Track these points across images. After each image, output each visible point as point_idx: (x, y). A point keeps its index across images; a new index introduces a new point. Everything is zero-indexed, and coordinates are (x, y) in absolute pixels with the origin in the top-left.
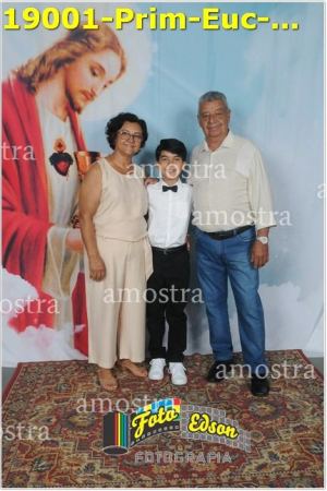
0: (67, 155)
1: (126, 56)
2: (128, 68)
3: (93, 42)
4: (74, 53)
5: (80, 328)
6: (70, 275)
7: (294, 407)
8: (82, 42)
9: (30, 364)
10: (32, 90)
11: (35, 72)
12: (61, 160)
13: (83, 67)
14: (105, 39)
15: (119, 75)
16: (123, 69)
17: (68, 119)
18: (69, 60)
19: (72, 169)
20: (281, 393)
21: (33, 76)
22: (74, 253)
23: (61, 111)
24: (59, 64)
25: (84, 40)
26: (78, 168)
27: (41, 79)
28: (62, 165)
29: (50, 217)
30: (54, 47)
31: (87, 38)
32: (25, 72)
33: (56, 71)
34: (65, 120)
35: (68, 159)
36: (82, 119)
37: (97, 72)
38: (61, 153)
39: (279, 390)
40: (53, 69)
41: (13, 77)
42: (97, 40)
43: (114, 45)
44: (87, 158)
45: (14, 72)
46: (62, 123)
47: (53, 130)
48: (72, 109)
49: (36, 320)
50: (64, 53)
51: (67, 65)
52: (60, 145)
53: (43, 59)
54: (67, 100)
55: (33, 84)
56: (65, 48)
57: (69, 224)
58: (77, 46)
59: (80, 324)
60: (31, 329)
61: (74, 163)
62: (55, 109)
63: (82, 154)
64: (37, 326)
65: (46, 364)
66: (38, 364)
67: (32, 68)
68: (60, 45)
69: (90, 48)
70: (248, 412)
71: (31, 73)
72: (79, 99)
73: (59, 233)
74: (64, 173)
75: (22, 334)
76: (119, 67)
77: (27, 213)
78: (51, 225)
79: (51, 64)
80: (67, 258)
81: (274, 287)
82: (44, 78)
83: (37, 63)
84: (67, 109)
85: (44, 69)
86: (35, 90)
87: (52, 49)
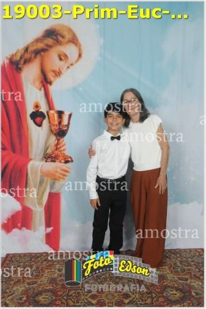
0: (42, 113)
1: (82, 47)
2: (83, 55)
3: (60, 38)
4: (48, 46)
5: (49, 230)
6: (43, 193)
7: (197, 294)
8: (52, 38)
9: (14, 255)
10: (19, 70)
11: (21, 58)
12: (37, 116)
13: (53, 55)
14: (68, 36)
15: (77, 60)
16: (80, 56)
17: (43, 88)
18: (44, 50)
19: (45, 122)
20: (188, 282)
21: (19, 60)
22: (46, 178)
23: (38, 84)
24: (37, 52)
25: (54, 37)
26: (49, 122)
27: (25, 62)
28: (38, 119)
29: (30, 154)
30: (34, 42)
31: (56, 36)
32: (14, 58)
33: (35, 57)
34: (40, 90)
35: (42, 116)
36: (52, 88)
37: (63, 58)
38: (37, 111)
39: (187, 280)
40: (33, 56)
41: (7, 61)
42: (63, 37)
43: (74, 40)
44: (56, 115)
45: (7, 58)
46: (38, 91)
47: (32, 96)
48: (45, 82)
49: (19, 225)
50: (41, 45)
51: (43, 53)
52: (37, 106)
53: (26, 49)
54: (42, 76)
55: (20, 66)
56: (41, 42)
57: (42, 160)
58: (50, 41)
59: (49, 227)
60: (15, 231)
61: (47, 118)
62: (34, 82)
63: (52, 112)
64: (20, 229)
65: (25, 255)
66: (20, 255)
67: (19, 55)
68: (38, 40)
69: (58, 42)
70: (163, 297)
71: (18, 58)
72: (50, 76)
73: (36, 165)
74: (40, 125)
75: (10, 234)
76: (78, 55)
77: (14, 152)
78: (31, 159)
79: (32, 52)
80: (41, 182)
81: (185, 205)
82: (27, 61)
83: (23, 52)
84: (42, 82)
85: (27, 56)
86: (20, 69)
87: (32, 43)
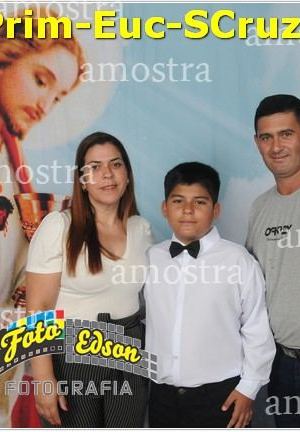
0: (4, 200)
4: (11, 54)
8: (20, 39)
13: (23, 74)
15: (76, 84)
16: (80, 73)
18: (2, 64)
19: (12, 220)
26: (21, 219)
36: (24, 146)
37: (44, 80)
44: (35, 204)
48: (9, 132)
51: (0, 72)
54: (1, 121)
57: (8, 302)
58: (14, 44)
61: (15, 210)
63: (26, 197)
69: (33, 47)
72: (19, 119)
74: (1, 226)
76: (76, 72)
84: (2, 133)
